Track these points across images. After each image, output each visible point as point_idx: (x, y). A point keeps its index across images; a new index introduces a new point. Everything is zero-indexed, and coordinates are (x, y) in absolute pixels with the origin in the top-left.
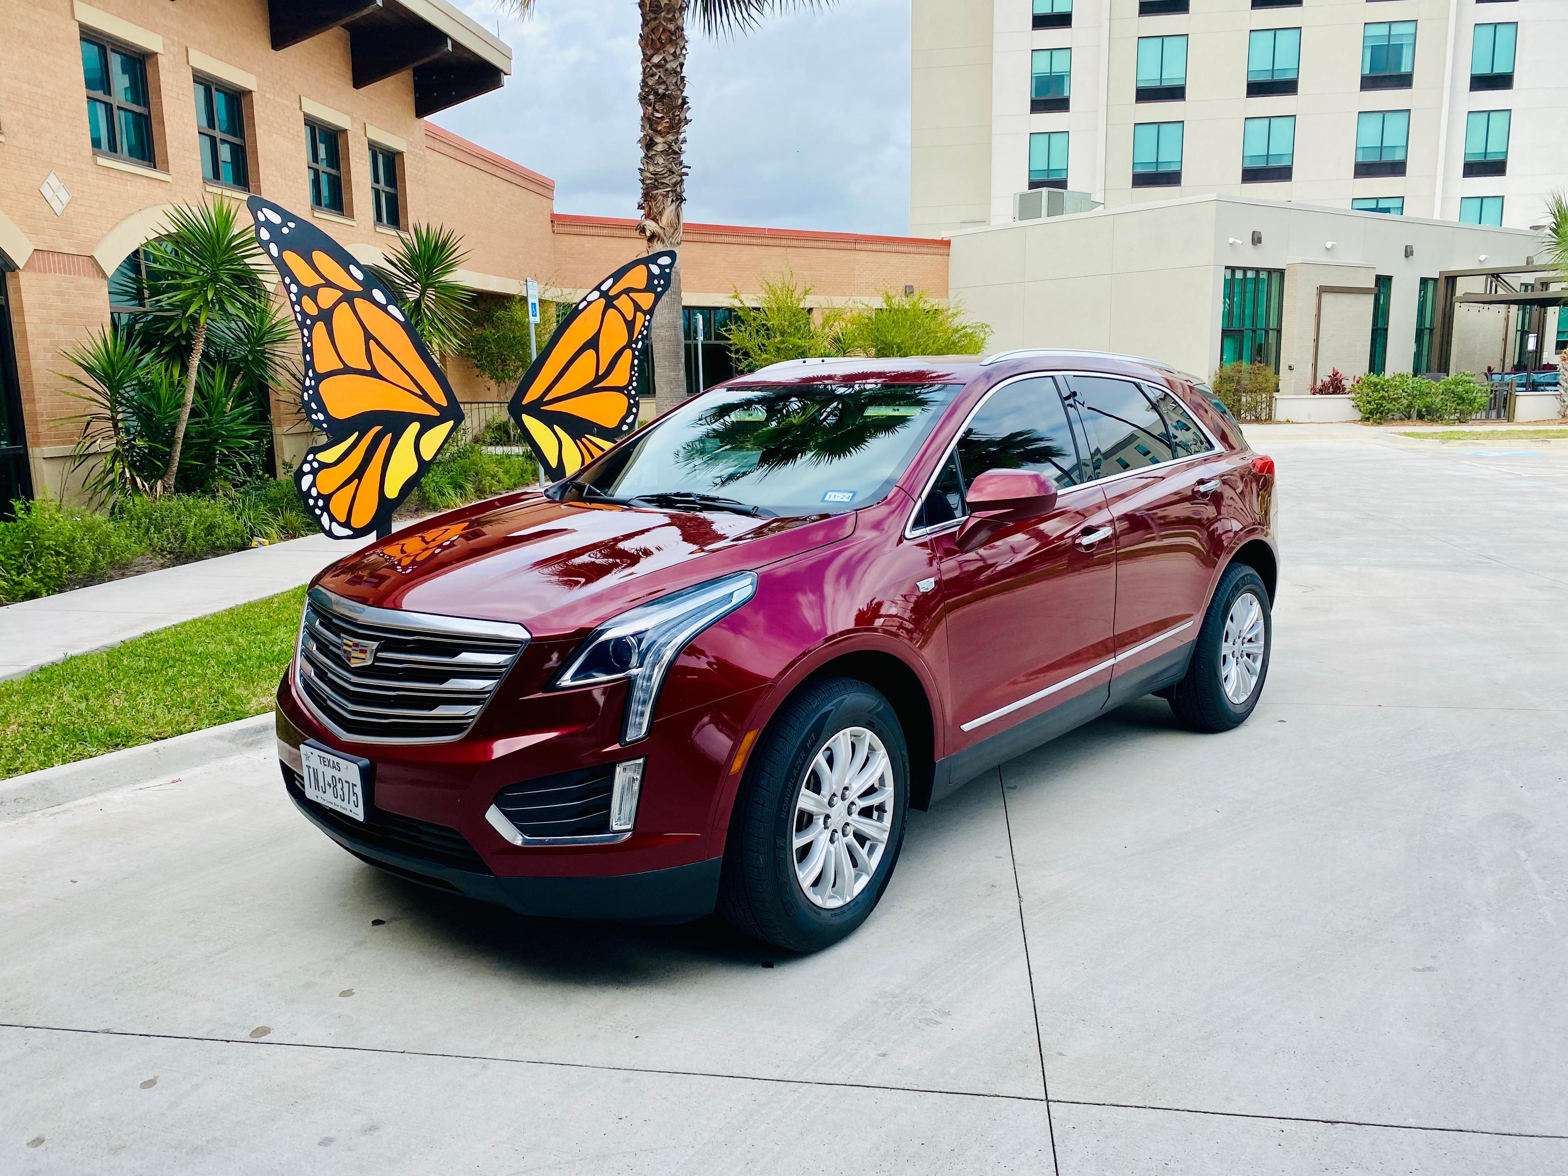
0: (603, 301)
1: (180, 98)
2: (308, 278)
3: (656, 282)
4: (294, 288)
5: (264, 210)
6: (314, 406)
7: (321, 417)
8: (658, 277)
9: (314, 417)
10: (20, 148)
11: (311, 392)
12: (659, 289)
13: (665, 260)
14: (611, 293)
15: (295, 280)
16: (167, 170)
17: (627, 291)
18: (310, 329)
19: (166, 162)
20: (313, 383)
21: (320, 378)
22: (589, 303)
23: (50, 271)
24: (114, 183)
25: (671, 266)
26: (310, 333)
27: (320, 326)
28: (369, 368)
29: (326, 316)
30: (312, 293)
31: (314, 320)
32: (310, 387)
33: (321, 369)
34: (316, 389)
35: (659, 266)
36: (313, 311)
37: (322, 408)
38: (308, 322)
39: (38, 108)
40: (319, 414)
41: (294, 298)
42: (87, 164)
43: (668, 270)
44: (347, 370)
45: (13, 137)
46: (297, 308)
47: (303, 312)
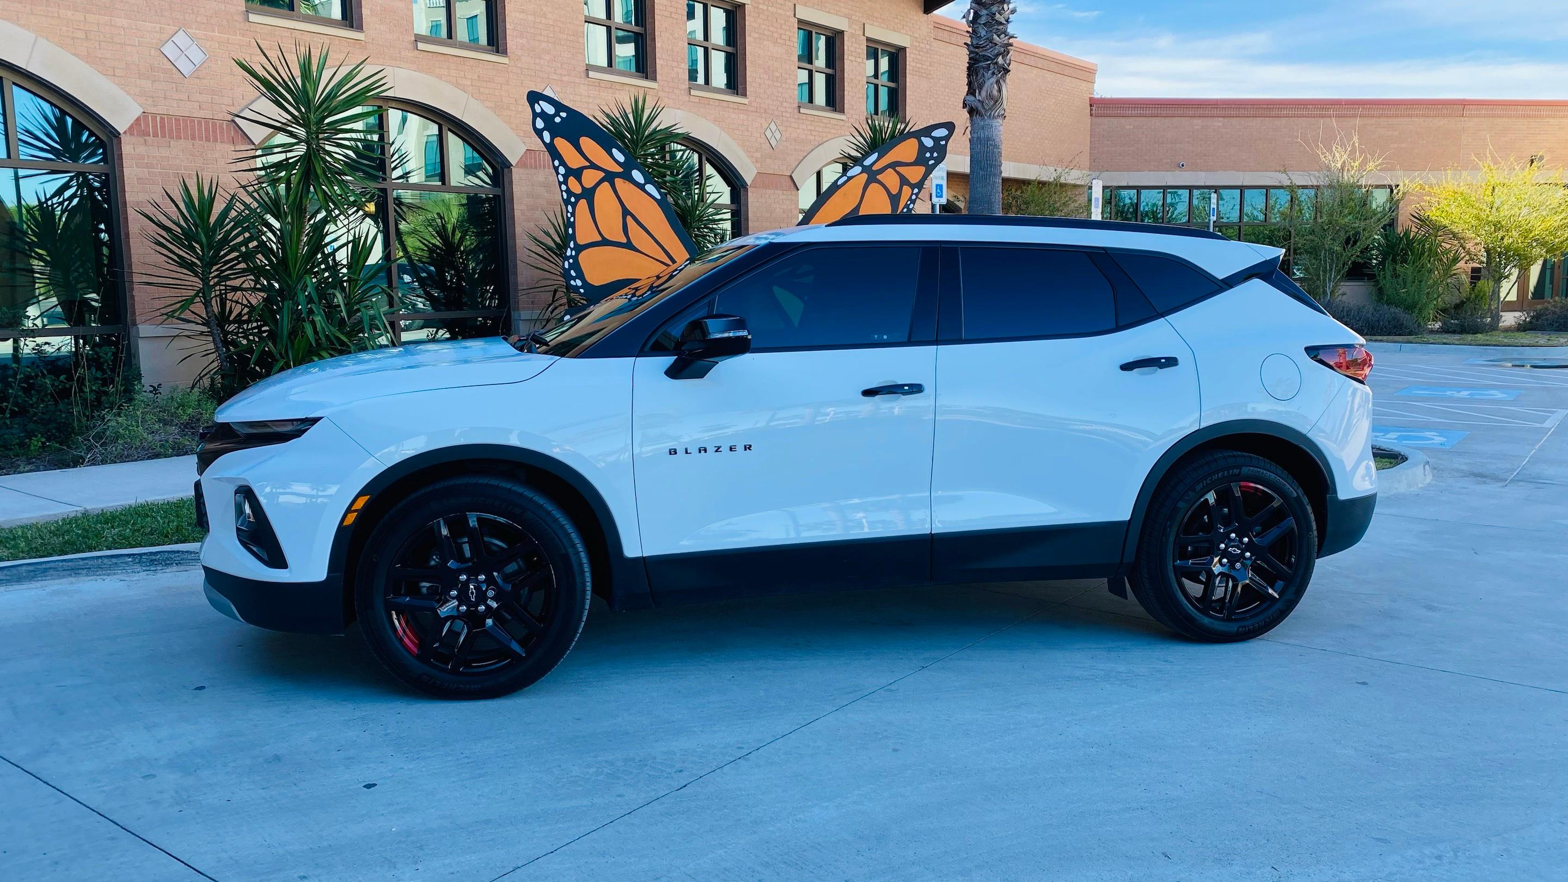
0: (865, 176)
1: (673, 16)
2: (575, 161)
3: (928, 155)
4: (562, 170)
5: (540, 102)
6: (573, 273)
7: (579, 283)
8: (931, 150)
9: (572, 282)
10: (522, 68)
11: (571, 261)
12: (931, 162)
13: (942, 132)
14: (874, 168)
15: (563, 163)
16: (654, 79)
17: (894, 165)
18: (574, 205)
19: (655, 72)
20: (574, 253)
21: (579, 248)
22: (850, 178)
23: (540, 167)
24: (604, 92)
25: (947, 138)
26: (574, 209)
27: (583, 203)
28: (624, 240)
29: (589, 194)
30: (577, 173)
31: (578, 197)
32: (571, 257)
33: (581, 241)
34: (575, 258)
35: (933, 138)
36: (577, 189)
37: (580, 275)
38: (573, 200)
39: (541, 34)
40: (577, 280)
41: (561, 179)
42: (580, 77)
43: (943, 143)
44: (605, 242)
45: (517, 60)
46: (564, 187)
47: (568, 191)
